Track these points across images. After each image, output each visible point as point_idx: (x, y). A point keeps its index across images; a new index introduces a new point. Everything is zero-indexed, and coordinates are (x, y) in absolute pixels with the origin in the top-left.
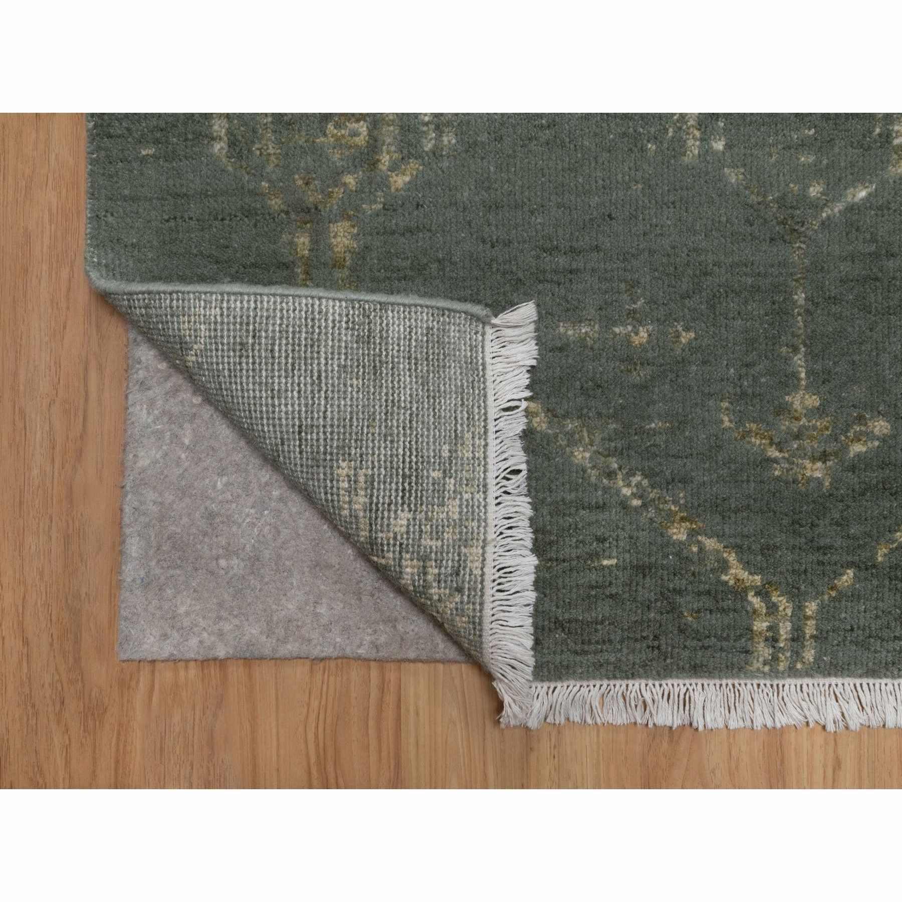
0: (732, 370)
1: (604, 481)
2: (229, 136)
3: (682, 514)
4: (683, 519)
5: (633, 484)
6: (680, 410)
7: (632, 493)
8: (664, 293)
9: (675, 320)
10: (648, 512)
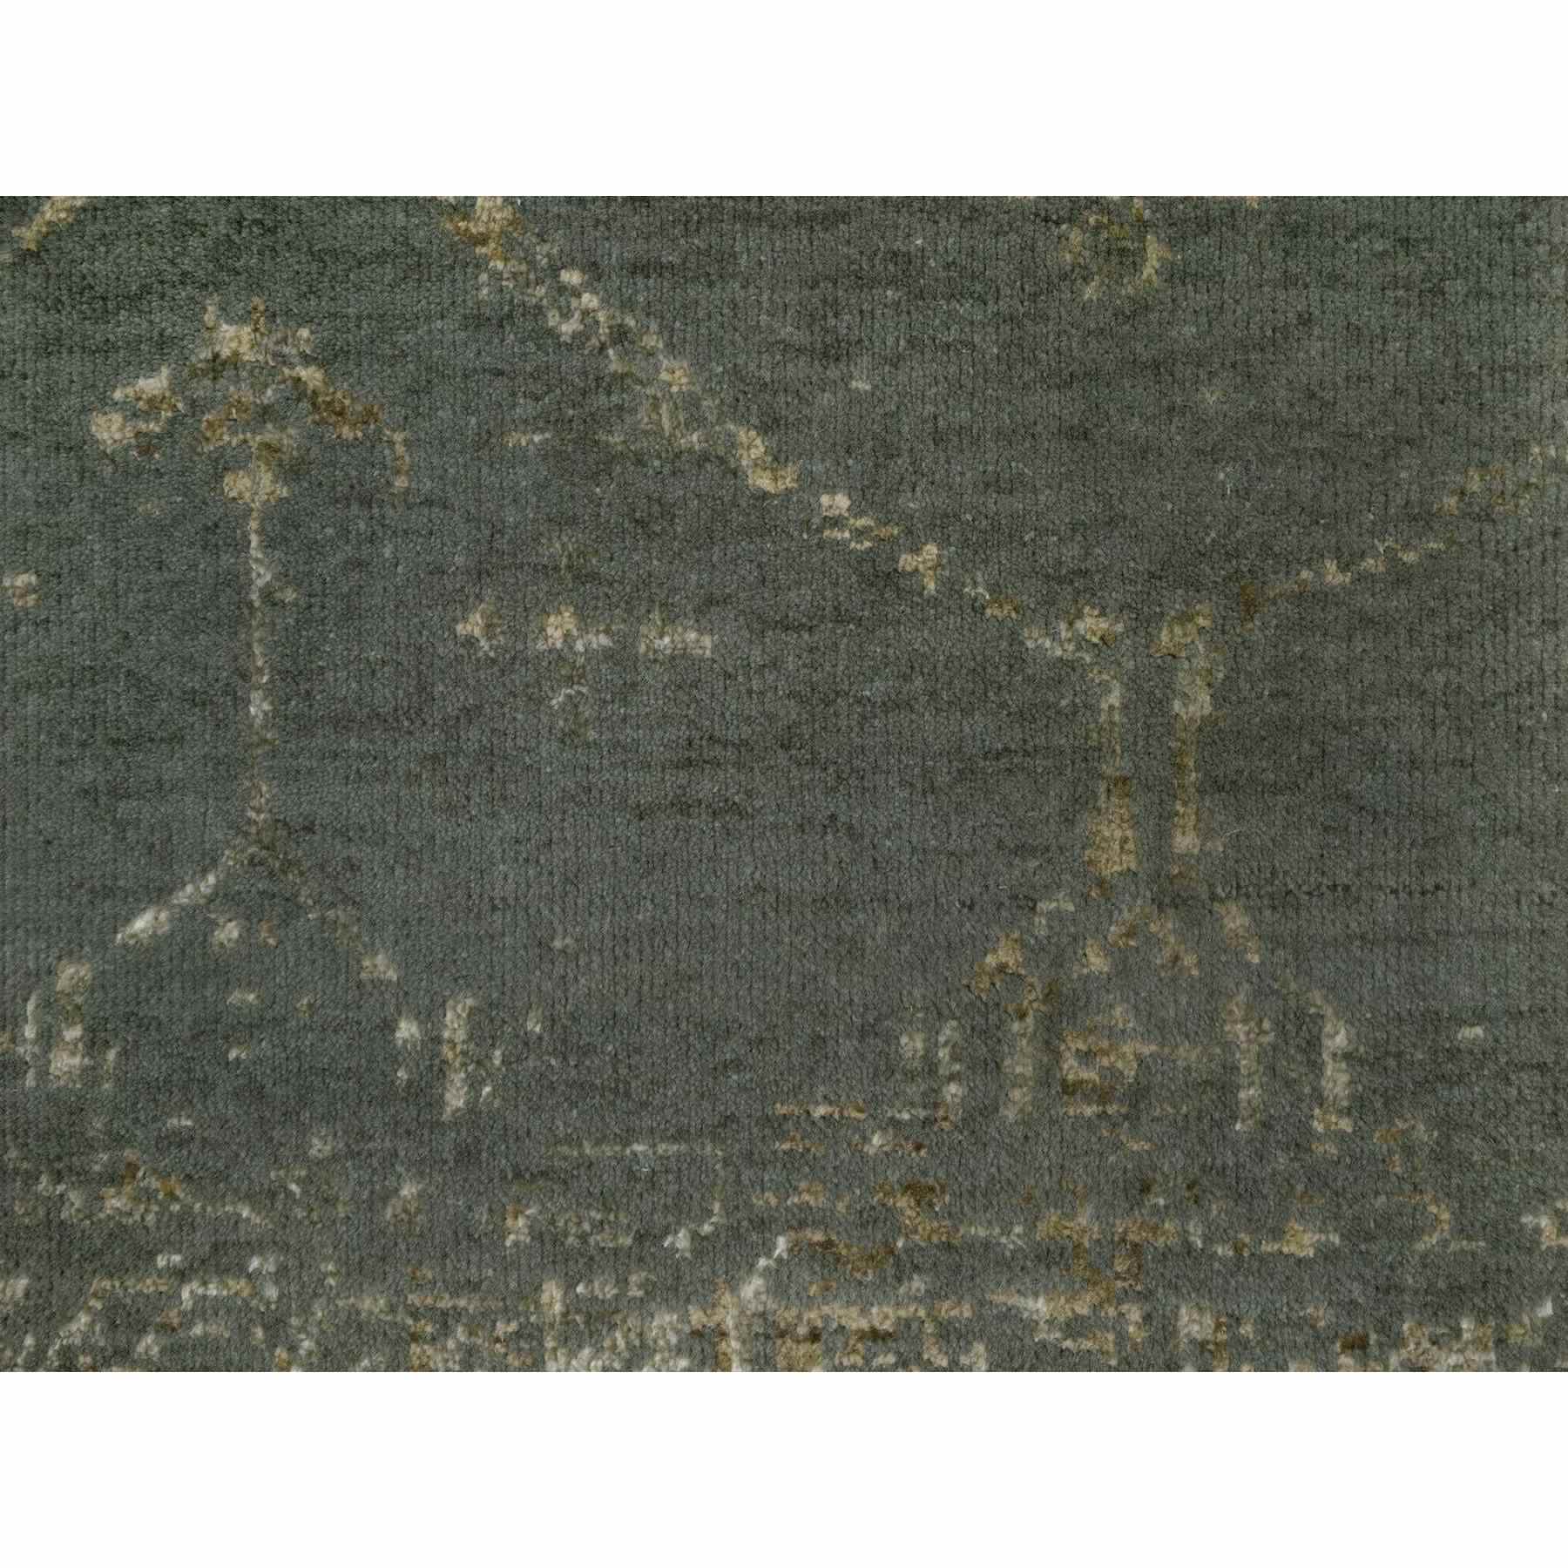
0: (387, 552)
1: (632, 323)
2: (1320, 1061)
3: (484, 250)
4: (483, 240)
5: (577, 315)
6: (485, 470)
7: (579, 296)
8: (515, 719)
9: (494, 661)
10: (548, 255)
